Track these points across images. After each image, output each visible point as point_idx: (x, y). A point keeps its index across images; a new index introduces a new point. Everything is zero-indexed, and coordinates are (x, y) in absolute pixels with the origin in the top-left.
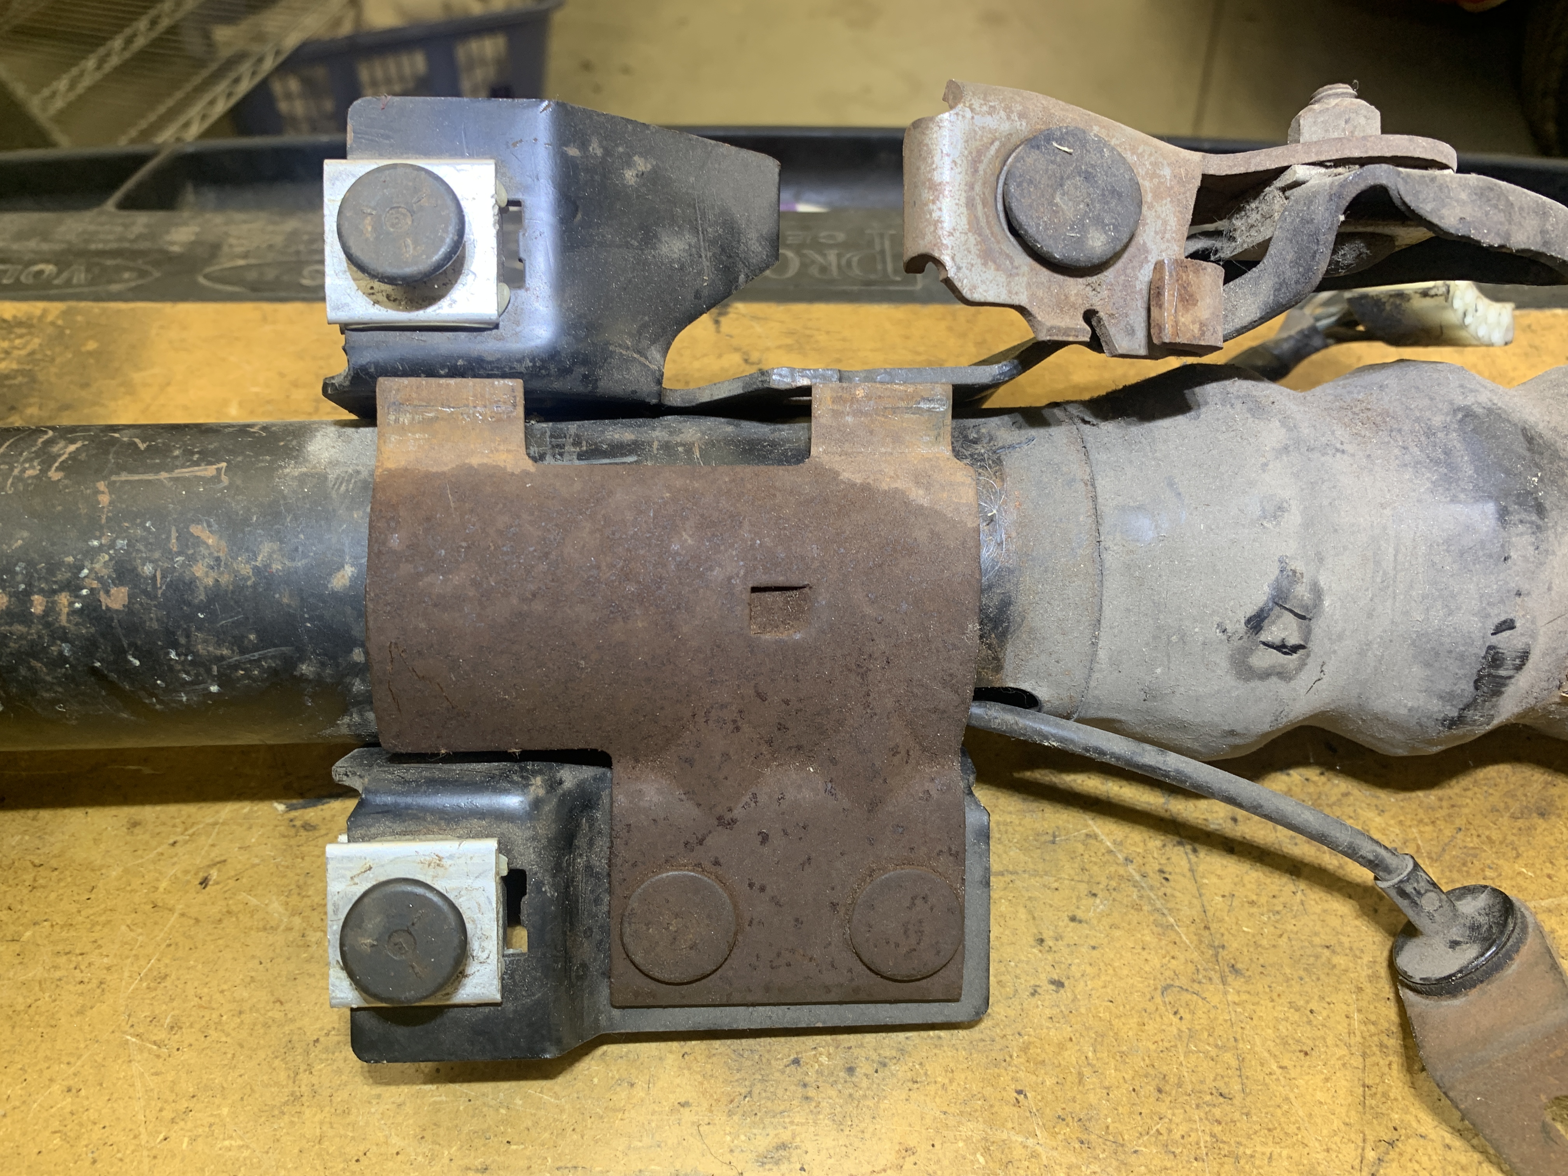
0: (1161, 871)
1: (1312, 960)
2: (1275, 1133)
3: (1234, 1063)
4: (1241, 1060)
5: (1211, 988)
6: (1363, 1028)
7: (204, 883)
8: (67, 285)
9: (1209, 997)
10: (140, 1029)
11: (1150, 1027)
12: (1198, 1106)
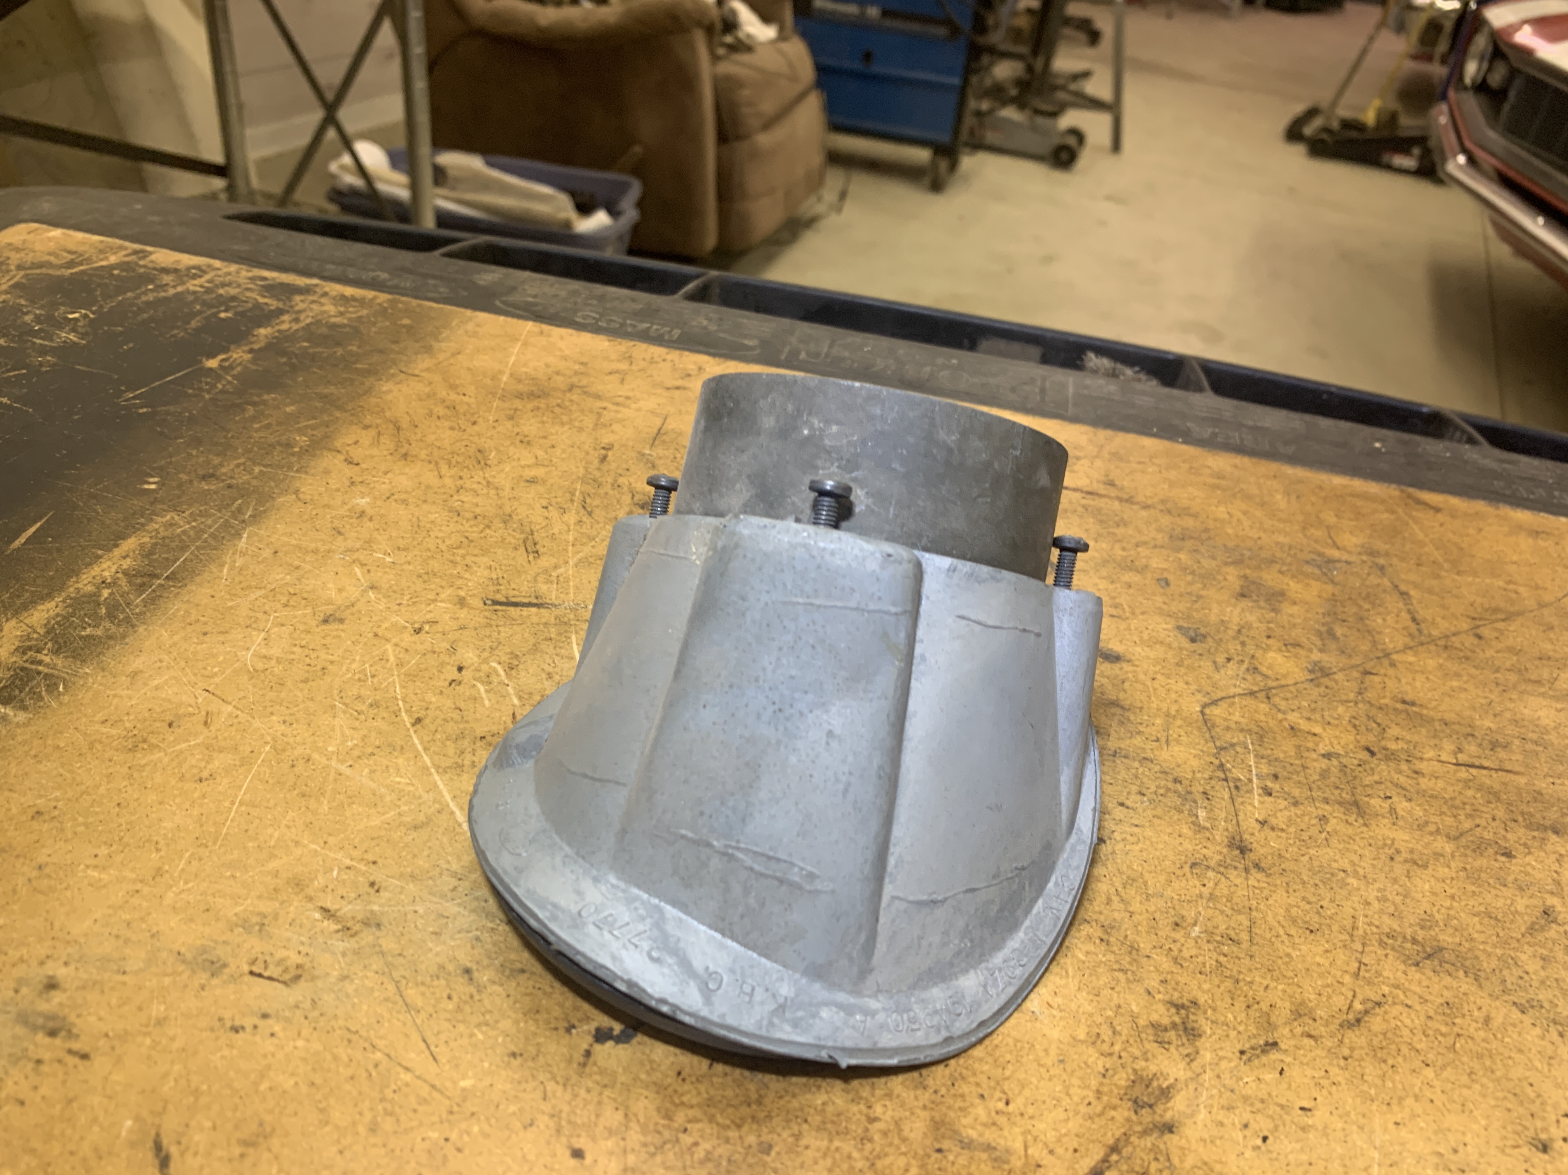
0: (1205, 793)
1: (1328, 876)
2: (1275, 974)
3: (1247, 923)
4: (1253, 922)
5: (1235, 873)
6: (1366, 927)
7: (418, 631)
8: (397, 287)
9: (1232, 877)
10: (348, 701)
11: (1176, 885)
12: (1208, 942)
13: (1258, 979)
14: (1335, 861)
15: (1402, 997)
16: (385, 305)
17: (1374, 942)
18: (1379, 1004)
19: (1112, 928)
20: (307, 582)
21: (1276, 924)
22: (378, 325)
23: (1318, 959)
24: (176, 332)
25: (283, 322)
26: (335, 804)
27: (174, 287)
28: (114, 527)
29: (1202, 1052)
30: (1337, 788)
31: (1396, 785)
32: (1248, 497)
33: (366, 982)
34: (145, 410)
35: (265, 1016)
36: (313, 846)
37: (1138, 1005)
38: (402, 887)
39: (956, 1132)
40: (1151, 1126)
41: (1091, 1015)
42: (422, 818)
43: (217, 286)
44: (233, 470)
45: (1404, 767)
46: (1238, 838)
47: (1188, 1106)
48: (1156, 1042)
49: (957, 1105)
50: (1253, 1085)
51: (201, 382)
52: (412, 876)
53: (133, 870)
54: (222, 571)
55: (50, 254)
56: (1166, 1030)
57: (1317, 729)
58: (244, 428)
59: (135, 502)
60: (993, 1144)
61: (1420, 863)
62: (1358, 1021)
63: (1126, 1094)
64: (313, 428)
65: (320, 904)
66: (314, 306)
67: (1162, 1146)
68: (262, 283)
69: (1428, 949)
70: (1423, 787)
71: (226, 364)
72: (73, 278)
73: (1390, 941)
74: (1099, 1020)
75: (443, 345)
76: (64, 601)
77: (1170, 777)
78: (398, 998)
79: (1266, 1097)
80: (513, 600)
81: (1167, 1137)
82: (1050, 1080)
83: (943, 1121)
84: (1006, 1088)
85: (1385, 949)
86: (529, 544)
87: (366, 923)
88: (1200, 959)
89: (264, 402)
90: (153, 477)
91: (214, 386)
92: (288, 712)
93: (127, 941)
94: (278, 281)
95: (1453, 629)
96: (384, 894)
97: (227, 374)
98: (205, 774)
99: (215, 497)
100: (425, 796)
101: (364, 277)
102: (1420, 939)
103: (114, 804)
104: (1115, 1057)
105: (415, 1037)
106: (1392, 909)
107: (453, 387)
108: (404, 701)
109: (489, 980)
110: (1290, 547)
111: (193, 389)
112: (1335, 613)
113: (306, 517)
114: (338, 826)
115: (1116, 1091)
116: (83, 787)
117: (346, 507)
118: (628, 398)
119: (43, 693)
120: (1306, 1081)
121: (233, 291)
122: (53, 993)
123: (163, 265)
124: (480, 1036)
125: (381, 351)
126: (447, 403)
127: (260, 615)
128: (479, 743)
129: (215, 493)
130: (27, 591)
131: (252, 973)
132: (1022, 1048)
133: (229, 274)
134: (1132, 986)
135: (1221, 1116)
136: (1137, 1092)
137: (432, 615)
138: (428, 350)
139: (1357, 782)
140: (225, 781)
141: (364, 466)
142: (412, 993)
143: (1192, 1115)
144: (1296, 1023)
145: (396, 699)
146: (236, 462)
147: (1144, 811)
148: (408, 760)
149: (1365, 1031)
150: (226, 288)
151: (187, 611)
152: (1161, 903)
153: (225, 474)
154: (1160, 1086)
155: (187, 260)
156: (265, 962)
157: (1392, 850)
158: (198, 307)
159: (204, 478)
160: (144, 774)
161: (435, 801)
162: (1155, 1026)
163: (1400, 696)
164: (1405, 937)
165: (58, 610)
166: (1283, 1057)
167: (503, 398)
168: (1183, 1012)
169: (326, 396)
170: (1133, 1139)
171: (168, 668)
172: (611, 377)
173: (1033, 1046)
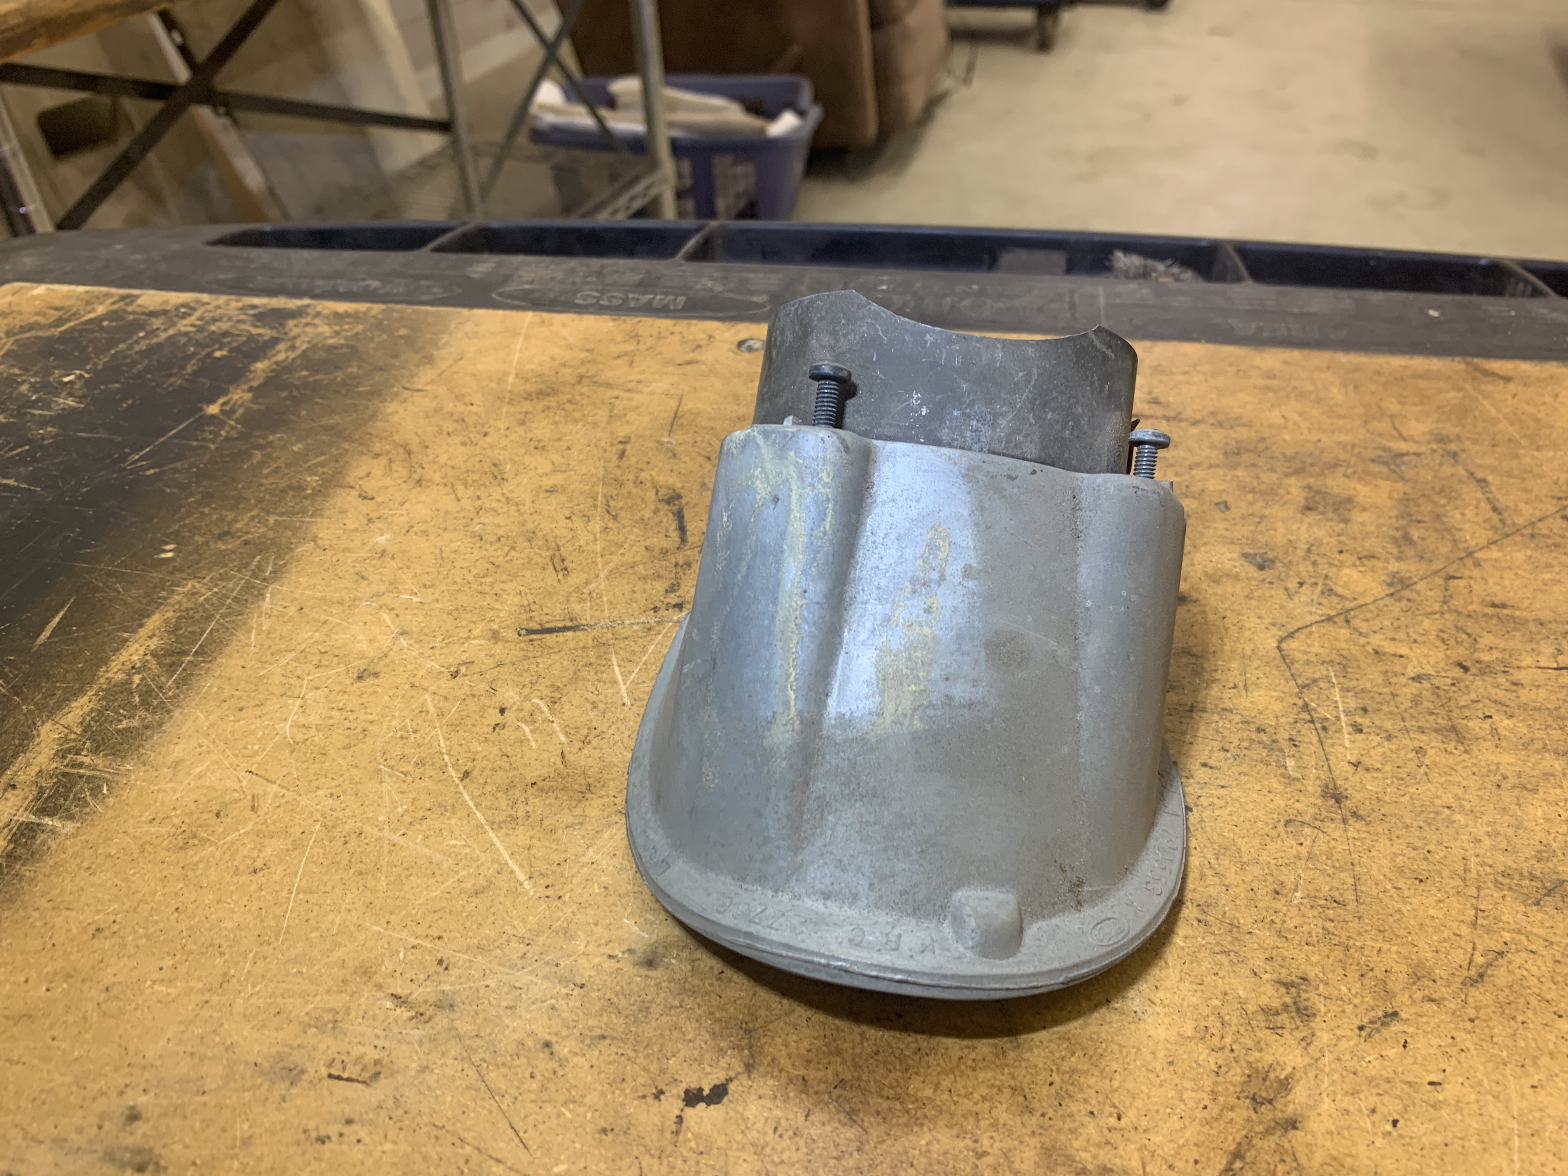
0: (1291, 739)
1: (1432, 815)
2: (1386, 934)
3: (1351, 881)
4: (1357, 879)
5: (1333, 825)
6: (1479, 868)
7: (455, 675)
8: (388, 294)
9: (1329, 831)
10: (392, 763)
11: (1272, 847)
12: (1312, 907)
13: (1369, 943)
14: (1438, 797)
15: (1526, 943)
16: (380, 316)
17: (1489, 884)
18: (1501, 954)
19: (1208, 906)
20: (337, 637)
21: (1382, 877)
22: (376, 339)
23: (1431, 912)
24: (172, 380)
25: (279, 352)
26: (393, 879)
27: (165, 330)
28: (138, 605)
29: (1318, 1034)
30: (1432, 714)
31: (1495, 702)
32: (1302, 395)
33: (447, 1070)
34: (152, 471)
35: (349, 1122)
36: (376, 928)
37: (1244, 989)
38: (470, 961)
39: (1070, 1158)
40: (1273, 1124)
41: (1196, 1007)
42: (482, 881)
43: (208, 323)
44: (247, 524)
45: (1501, 679)
46: (1331, 786)
47: (1310, 1096)
48: (1269, 1028)
49: (1066, 1127)
50: (1376, 1063)
51: (204, 431)
52: (480, 948)
53: (199, 979)
54: (249, 638)
55: (37, 314)
56: (1277, 1014)
57: (1403, 650)
58: (254, 476)
59: (155, 575)
60: (1109, 1166)
61: (1529, 786)
62: (1481, 976)
63: (1242, 1091)
64: (322, 465)
65: (390, 992)
66: (309, 330)
67: (1287, 1145)
68: (252, 312)
69: (1548, 884)
70: (1524, 699)
71: (227, 408)
72: (63, 338)
73: (1506, 881)
74: (1206, 1011)
75: (443, 352)
76: (96, 694)
77: (1253, 727)
78: (480, 1083)
79: (1392, 1075)
80: (548, 626)
81: (1292, 1133)
82: (1161, 1085)
83: (1053, 1147)
84: (1116, 1101)
85: (1502, 890)
86: (557, 561)
87: (439, 1006)
88: (1306, 928)
89: (270, 444)
90: (168, 544)
91: (217, 434)
92: (334, 784)
93: (202, 1059)
94: (269, 307)
95: (1538, 514)
96: (453, 971)
97: (230, 418)
98: (259, 864)
99: (233, 556)
100: (483, 857)
101: (355, 289)
102: (1538, 873)
103: (172, 909)
104: (1227, 1051)
105: (503, 1125)
106: (1504, 845)
107: (459, 397)
108: (450, 755)
109: (570, 1051)
110: (1353, 446)
111: (197, 440)
112: (1410, 515)
113: (327, 565)
114: (398, 903)
115: (1232, 1089)
116: (139, 896)
117: (367, 548)
118: (639, 382)
119: (88, 798)
120: (1433, 1051)
121: (224, 326)
122: (137, 1124)
123: (151, 308)
124: (569, 1115)
125: (382, 369)
126: (456, 417)
127: (293, 681)
128: (531, 791)
129: (233, 552)
130: (58, 688)
131: (330, 1076)
132: (1129, 1053)
133: (218, 307)
134: (1237, 969)
135: (1346, 1102)
136: (1253, 1089)
137: (467, 655)
138: (429, 360)
139: (1452, 704)
140: (280, 869)
141: (379, 499)
142: (493, 1076)
143: (1315, 1106)
144: (1415, 987)
145: (442, 753)
146: (249, 515)
147: (1229, 769)
148: (460, 819)
149: (1490, 988)
150: (218, 324)
151: (219, 688)
152: (1256, 870)
153: (240, 530)
154: (1277, 1077)
155: (175, 298)
156: (343, 1062)
157: (1498, 777)
158: (192, 349)
159: (220, 537)
160: (199, 872)
161: (493, 862)
162: (1266, 1011)
163: (1488, 599)
164: (1521, 874)
165: (91, 705)
166: (1405, 1028)
167: (511, 402)
168: (1293, 990)
169: (332, 428)
170: (1255, 1141)
171: (208, 753)
172: (619, 361)
173: (1139, 1050)
